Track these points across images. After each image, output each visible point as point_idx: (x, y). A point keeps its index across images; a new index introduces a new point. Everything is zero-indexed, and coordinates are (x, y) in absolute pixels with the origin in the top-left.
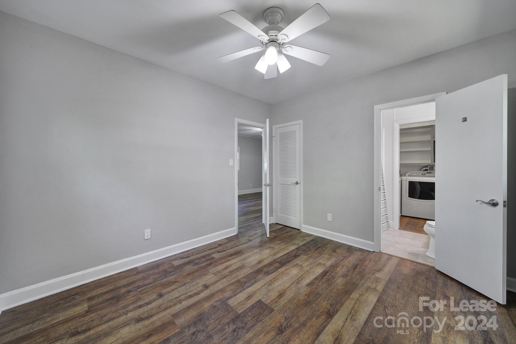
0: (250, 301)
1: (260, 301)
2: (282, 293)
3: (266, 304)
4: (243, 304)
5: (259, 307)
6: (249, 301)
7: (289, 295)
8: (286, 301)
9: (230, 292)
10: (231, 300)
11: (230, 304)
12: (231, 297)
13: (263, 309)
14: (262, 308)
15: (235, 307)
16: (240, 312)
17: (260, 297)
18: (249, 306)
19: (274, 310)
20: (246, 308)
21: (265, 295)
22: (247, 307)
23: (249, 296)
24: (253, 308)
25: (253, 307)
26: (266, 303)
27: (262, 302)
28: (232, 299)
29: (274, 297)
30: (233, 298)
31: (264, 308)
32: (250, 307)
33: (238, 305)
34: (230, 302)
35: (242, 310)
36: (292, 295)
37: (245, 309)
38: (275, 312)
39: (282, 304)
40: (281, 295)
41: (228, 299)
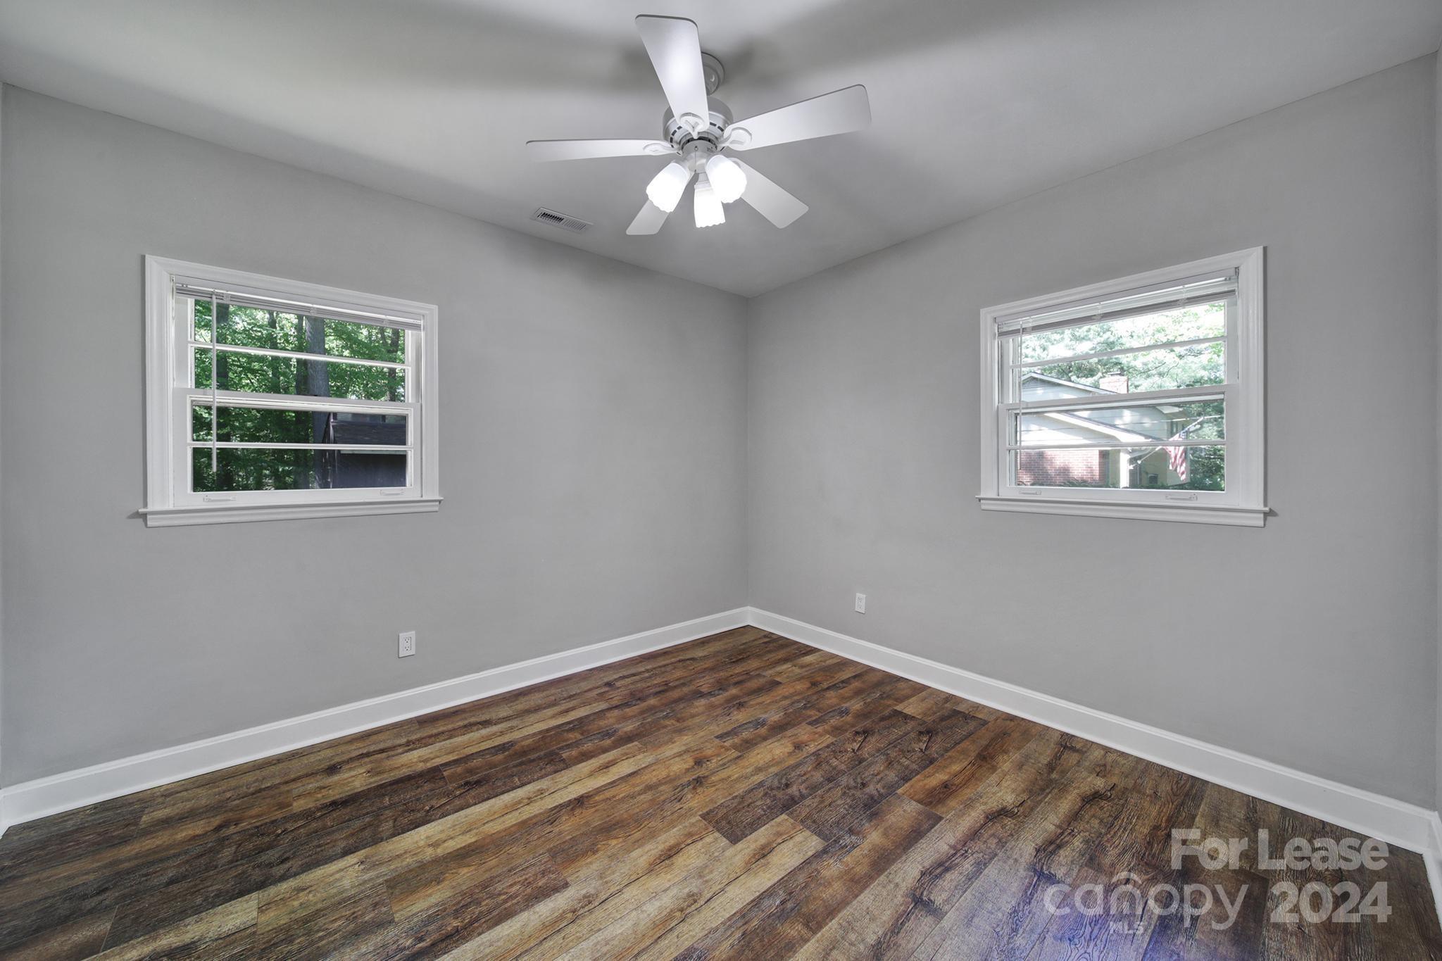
0: (762, 843)
1: (734, 839)
2: (664, 860)
3: (718, 831)
4: (779, 834)
5: (737, 825)
6: (763, 841)
7: (644, 855)
8: (663, 837)
9: (826, 873)
10: (815, 848)
11: (815, 837)
12: (818, 856)
13: (727, 819)
14: (729, 823)
15: (798, 829)
16: (784, 816)
17: (731, 851)
18: (763, 828)
19: (700, 815)
20: (770, 824)
21: (717, 857)
22: (767, 826)
23: (764, 856)
24: (752, 824)
25: (754, 826)
26: (717, 834)
27: (727, 838)
28: (814, 852)
29: (692, 850)
30: (810, 854)
31: (724, 823)
32: (761, 827)
33: (790, 832)
34: (814, 843)
35: (778, 820)
36: (634, 854)
37: (773, 823)
38: (701, 813)
39: (676, 829)
40: (670, 854)
41: (825, 851)
